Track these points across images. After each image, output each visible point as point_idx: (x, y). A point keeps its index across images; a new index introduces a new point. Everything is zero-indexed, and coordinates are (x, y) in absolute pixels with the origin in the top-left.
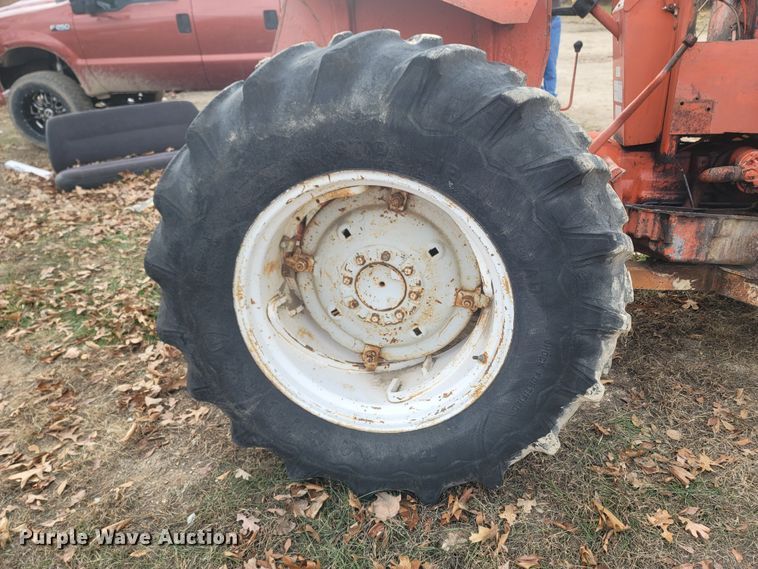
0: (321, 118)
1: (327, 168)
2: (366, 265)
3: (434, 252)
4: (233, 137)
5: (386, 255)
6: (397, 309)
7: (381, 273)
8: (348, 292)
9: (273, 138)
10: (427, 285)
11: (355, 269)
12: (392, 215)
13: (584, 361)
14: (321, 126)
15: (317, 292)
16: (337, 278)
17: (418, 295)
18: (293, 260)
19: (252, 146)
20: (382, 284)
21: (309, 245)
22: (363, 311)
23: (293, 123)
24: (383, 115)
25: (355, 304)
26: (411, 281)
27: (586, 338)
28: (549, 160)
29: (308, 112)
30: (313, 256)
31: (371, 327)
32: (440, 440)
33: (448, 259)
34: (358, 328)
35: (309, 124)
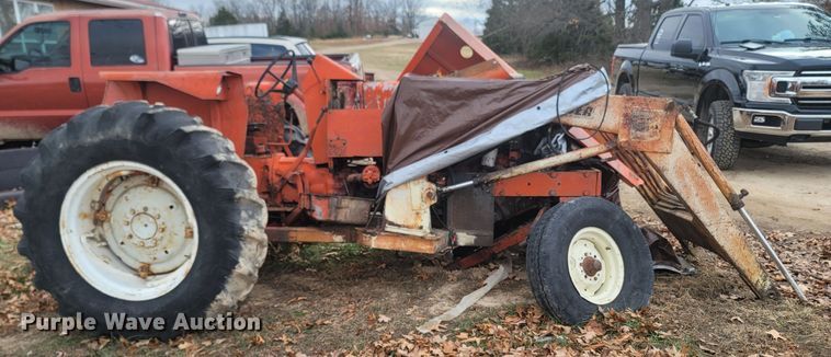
0: (102, 137)
1: (106, 160)
2: (136, 214)
3: (171, 207)
4: (61, 146)
5: (146, 209)
6: (153, 238)
7: (144, 219)
8: (127, 230)
9: (79, 146)
10: (169, 225)
11: (130, 216)
12: (150, 188)
13: (231, 251)
14: (102, 141)
15: (112, 232)
16: (121, 223)
17: (163, 230)
18: (99, 214)
19: (70, 149)
20: (146, 225)
21: (109, 207)
22: (135, 240)
23: (89, 140)
24: (129, 136)
25: (131, 236)
26: (159, 222)
27: (231, 239)
28: (203, 156)
29: (95, 135)
30: (110, 212)
31: (140, 249)
32: (168, 301)
33: (180, 211)
34: (134, 252)
35: (96, 140)
